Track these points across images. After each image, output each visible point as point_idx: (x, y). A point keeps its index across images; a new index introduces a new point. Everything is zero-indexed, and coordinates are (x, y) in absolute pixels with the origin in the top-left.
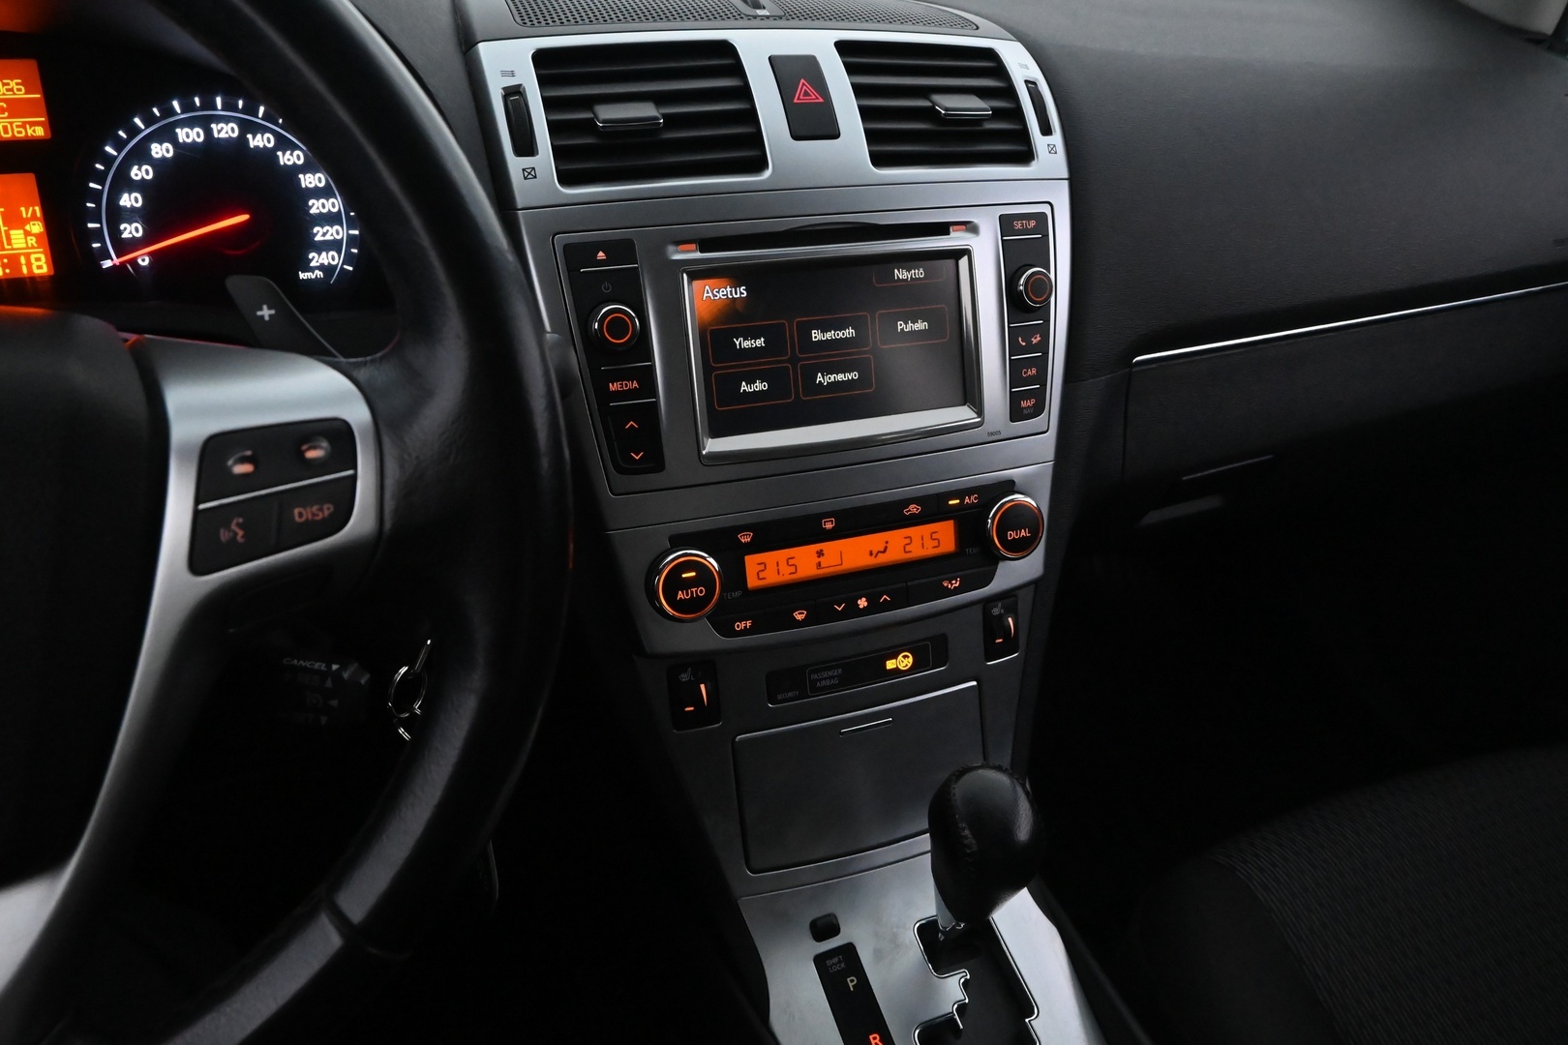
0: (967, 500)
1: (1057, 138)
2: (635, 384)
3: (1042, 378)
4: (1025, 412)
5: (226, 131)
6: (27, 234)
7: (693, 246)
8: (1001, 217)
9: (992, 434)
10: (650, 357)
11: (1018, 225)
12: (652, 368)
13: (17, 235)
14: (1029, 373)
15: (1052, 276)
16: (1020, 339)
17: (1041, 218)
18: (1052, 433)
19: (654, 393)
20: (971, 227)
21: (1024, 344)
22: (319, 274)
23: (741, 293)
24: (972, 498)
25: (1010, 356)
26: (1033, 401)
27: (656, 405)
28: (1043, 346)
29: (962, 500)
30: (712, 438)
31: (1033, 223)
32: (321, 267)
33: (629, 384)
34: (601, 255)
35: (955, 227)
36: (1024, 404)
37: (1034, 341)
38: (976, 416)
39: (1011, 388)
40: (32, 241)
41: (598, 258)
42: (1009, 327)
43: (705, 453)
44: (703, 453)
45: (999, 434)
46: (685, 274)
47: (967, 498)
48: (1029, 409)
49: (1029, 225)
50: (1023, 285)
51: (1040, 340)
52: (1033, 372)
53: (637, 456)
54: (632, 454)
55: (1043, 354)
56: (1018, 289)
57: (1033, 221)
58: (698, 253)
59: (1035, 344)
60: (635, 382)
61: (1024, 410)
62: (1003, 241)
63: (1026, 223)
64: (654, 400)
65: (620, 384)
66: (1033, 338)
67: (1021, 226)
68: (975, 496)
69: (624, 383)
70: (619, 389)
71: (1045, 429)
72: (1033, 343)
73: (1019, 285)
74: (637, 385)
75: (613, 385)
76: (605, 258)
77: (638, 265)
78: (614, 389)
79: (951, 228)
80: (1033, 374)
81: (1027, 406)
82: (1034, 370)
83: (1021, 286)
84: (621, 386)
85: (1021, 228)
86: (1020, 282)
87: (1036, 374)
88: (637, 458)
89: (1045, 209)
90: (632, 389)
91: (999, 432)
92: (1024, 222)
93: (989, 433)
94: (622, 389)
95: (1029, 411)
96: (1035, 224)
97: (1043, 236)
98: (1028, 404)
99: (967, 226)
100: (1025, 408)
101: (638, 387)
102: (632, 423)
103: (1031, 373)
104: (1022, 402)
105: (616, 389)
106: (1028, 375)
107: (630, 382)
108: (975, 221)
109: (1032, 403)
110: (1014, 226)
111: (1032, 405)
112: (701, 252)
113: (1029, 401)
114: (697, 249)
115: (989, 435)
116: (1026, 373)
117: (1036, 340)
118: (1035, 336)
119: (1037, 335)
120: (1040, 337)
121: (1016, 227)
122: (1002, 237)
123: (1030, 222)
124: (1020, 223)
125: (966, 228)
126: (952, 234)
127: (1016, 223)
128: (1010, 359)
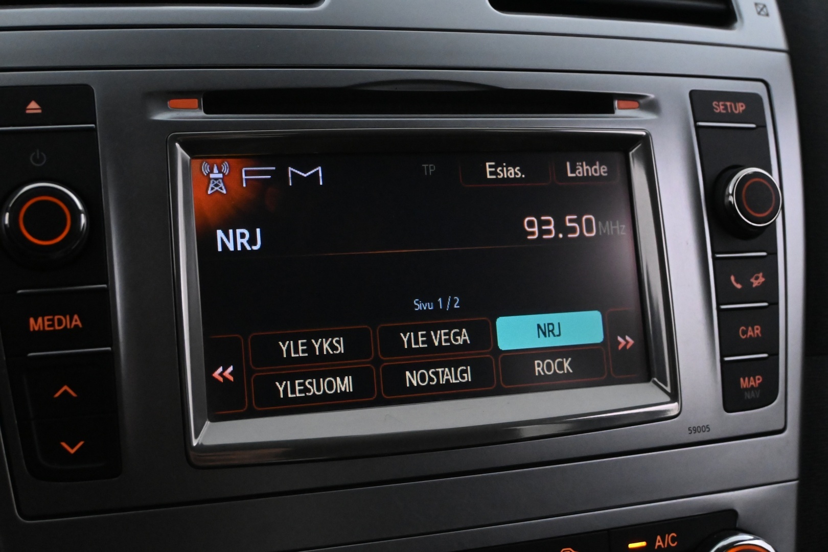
0: (659, 543)
2: (77, 321)
3: (770, 343)
4: (748, 396)
7: (195, 102)
8: (693, 94)
10: (105, 275)
11: (719, 107)
12: (107, 295)
14: (750, 333)
15: (775, 178)
16: (733, 278)
17: (753, 100)
18: (792, 434)
19: (107, 334)
20: (652, 106)
21: (739, 286)
24: (668, 538)
25: (718, 304)
26: (759, 380)
27: (112, 357)
28: (770, 291)
29: (650, 543)
30: (212, 420)
31: (741, 107)
33: (66, 321)
34: (33, 107)
35: (623, 103)
36: (744, 383)
37: (756, 283)
38: (668, 399)
39: (722, 356)
41: (28, 112)
42: (714, 259)
43: (198, 444)
44: (195, 444)
45: (708, 431)
46: (177, 145)
47: (659, 538)
48: (753, 392)
49: (736, 110)
50: (732, 195)
51: (763, 283)
52: (756, 331)
53: (72, 448)
54: (64, 444)
55: (770, 304)
56: (726, 201)
57: (740, 104)
58: (201, 114)
59: (757, 287)
60: (76, 317)
61: (746, 393)
62: (698, 128)
63: (731, 106)
64: (109, 348)
65: (48, 320)
66: (751, 277)
67: (723, 109)
68: (673, 537)
69: (56, 317)
70: (47, 328)
71: (781, 427)
72: (754, 286)
73: (727, 193)
74: (79, 323)
75: (36, 321)
76: (39, 111)
77: (95, 123)
78: (36, 329)
79: (616, 103)
80: (756, 336)
81: (750, 386)
82: (757, 329)
83: (729, 194)
84: (50, 323)
85: (724, 112)
86: (727, 189)
87: (760, 335)
88: (72, 451)
89: (758, 89)
90: (70, 329)
91: (707, 428)
92: (728, 104)
93: (691, 429)
94: (51, 329)
95: (753, 395)
96: (744, 108)
97: (758, 127)
98: (751, 384)
99: (642, 101)
100: (746, 389)
101: (80, 326)
102: (65, 388)
103: (752, 333)
104: (742, 380)
105: (42, 328)
106: (748, 336)
107: (68, 317)
108: (652, 96)
109: (758, 382)
110: (714, 108)
111: (757, 385)
112: (206, 112)
113: (752, 378)
114: (199, 107)
115: (693, 432)
116: (745, 332)
117: (758, 281)
118: (756, 275)
119: (759, 273)
120: (763, 276)
121: (717, 109)
122: (695, 121)
123: (737, 104)
124: (722, 105)
125: (639, 103)
126: (618, 112)
127: (716, 104)
128: (719, 309)
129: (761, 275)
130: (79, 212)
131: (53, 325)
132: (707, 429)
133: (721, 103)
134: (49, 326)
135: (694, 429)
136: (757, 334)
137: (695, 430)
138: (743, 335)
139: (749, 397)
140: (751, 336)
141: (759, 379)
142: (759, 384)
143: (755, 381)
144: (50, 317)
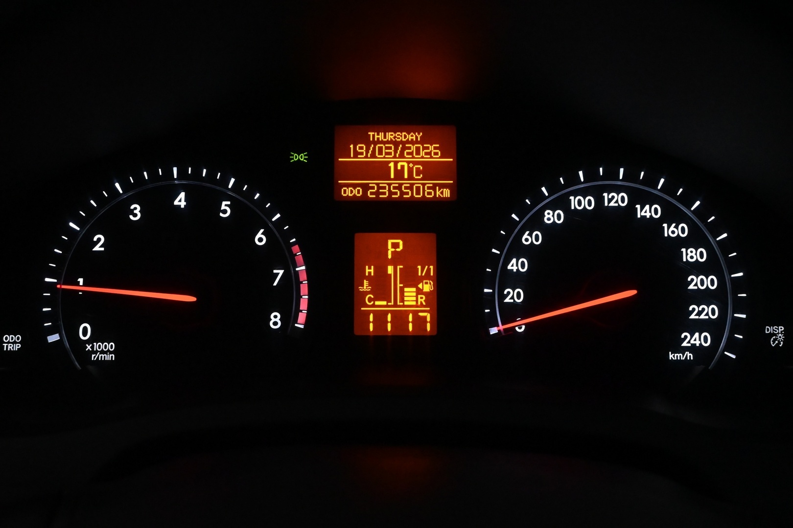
5: (617, 200)
6: (419, 292)
13: (410, 292)
22: (689, 355)
32: (693, 348)
40: (422, 299)
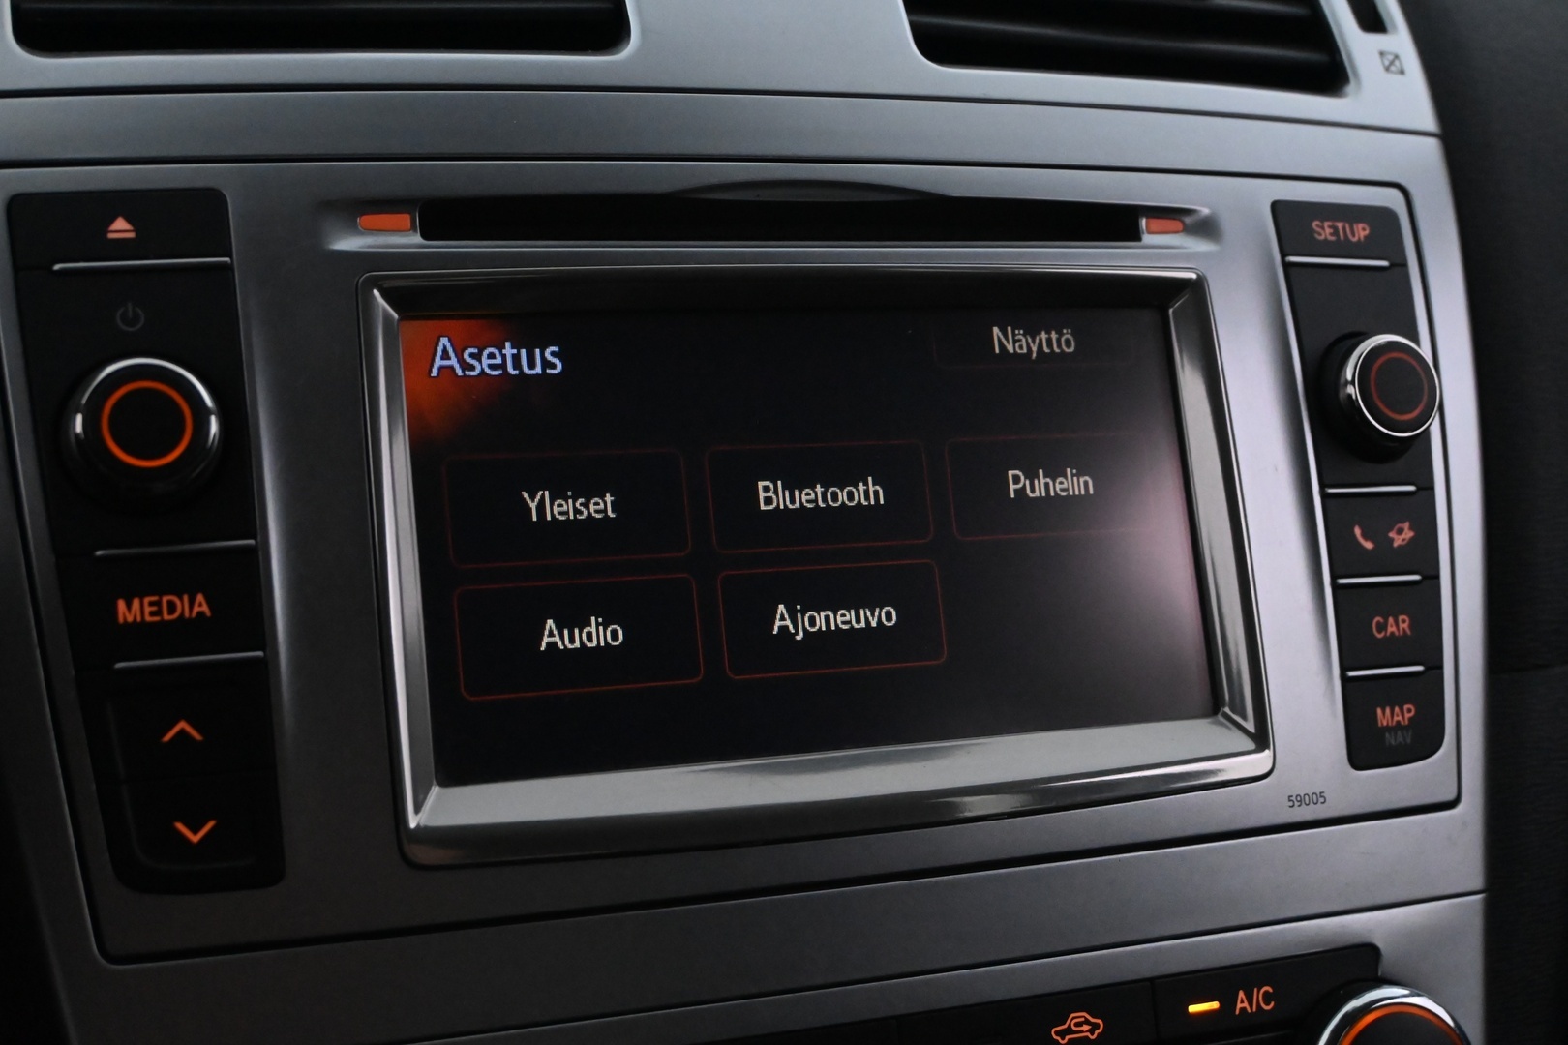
0: (1242, 1004)
1: (1400, 40)
2: (201, 605)
3: (1426, 644)
4: (1391, 740)
7: (405, 219)
8: (1277, 207)
9: (1299, 800)
10: (254, 525)
11: (1324, 231)
12: (255, 560)
14: (1391, 629)
16: (1357, 531)
17: (1382, 218)
18: (1471, 808)
19: (259, 630)
20: (1206, 228)
21: (1369, 545)
23: (546, 364)
24: (1259, 994)
25: (1334, 577)
27: (264, 670)
28: (1424, 555)
29: (1228, 1003)
30: (442, 784)
31: (1361, 231)
33: (182, 605)
34: (121, 228)
35: (1156, 223)
36: (1384, 717)
37: (1398, 540)
39: (1343, 669)
41: (111, 236)
42: (1324, 496)
43: (418, 827)
44: (413, 825)
45: (1323, 803)
46: (376, 293)
47: (1241, 994)
48: (1399, 733)
49: (1354, 235)
50: (1353, 383)
51: (1412, 539)
52: (1402, 626)
53: (195, 832)
54: (180, 826)
55: (1424, 578)
56: (1341, 395)
57: (1361, 226)
58: (416, 239)
59: (1400, 546)
60: (200, 598)
61: (1387, 735)
62: (1287, 266)
63: (1344, 229)
64: (260, 654)
65: (151, 604)
66: (1391, 530)
67: (1331, 234)
68: (1266, 992)
69: (165, 599)
70: (148, 619)
71: (1451, 796)
72: (1395, 544)
73: (1342, 381)
74: (205, 608)
75: (129, 606)
76: (131, 235)
77: (231, 257)
78: (130, 619)
79: (1143, 222)
80: (1401, 633)
81: (1394, 723)
82: (1404, 621)
83: (1347, 383)
84: (154, 608)
85: (1333, 238)
86: (1343, 373)
87: (1409, 632)
88: (195, 839)
89: (1391, 199)
90: (190, 619)
91: (1321, 797)
92: (1340, 225)
93: (1293, 799)
94: (156, 619)
95: (1400, 739)
96: (1367, 232)
97: (1392, 265)
98: (1396, 718)
99: (1188, 220)
100: (1388, 729)
101: (208, 613)
102: (182, 725)
103: (1394, 629)
104: (1379, 711)
105: (139, 619)
106: (1388, 634)
107: (186, 598)
108: (1205, 211)
109: (1407, 716)
110: (1313, 231)
111: (1407, 722)
112: (424, 236)
113: (1397, 709)
114: (413, 228)
115: (1297, 804)
116: (1382, 627)
117: (1402, 536)
118: (1400, 525)
119: (1403, 522)
120: (1411, 529)
121: (1320, 234)
122: (1283, 255)
123: (1355, 227)
124: (1330, 227)
125: (1183, 222)
126: (1147, 239)
127: (1317, 226)
128: (1335, 587)
129: (1406, 526)
130: (208, 412)
131: (159, 613)
132: (1322, 800)
133: (1327, 224)
134: (152, 614)
135: (1299, 799)
136: (1404, 629)
137: (1300, 801)
138: (1379, 632)
139: (1393, 743)
140: (1392, 633)
141: (1409, 711)
142: (1410, 719)
143: (1405, 714)
144: (154, 598)
